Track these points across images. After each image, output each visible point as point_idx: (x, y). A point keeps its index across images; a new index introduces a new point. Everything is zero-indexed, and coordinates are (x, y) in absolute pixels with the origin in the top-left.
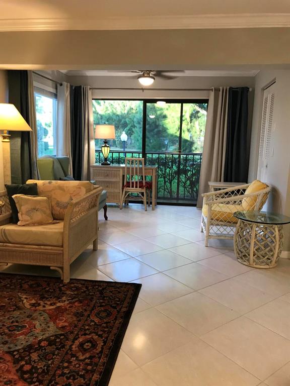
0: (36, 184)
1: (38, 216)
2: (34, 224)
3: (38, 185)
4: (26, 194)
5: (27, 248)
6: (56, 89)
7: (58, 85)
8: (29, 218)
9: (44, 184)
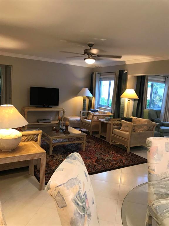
0: (132, 118)
1: (127, 129)
2: (125, 131)
3: (133, 119)
4: (126, 121)
5: (120, 138)
6: (166, 79)
7: (167, 78)
8: (124, 129)
9: (135, 119)
